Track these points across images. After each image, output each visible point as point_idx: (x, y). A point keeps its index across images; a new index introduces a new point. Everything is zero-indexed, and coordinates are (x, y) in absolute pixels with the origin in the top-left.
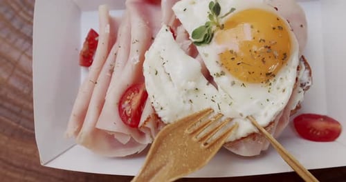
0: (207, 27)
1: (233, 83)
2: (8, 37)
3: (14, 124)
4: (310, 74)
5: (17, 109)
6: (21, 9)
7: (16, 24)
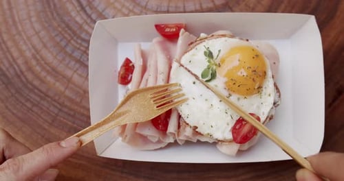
0: (209, 69)
1: (239, 99)
2: (64, 59)
3: (70, 123)
4: (280, 96)
5: (72, 113)
6: (72, 38)
7: (69, 49)
